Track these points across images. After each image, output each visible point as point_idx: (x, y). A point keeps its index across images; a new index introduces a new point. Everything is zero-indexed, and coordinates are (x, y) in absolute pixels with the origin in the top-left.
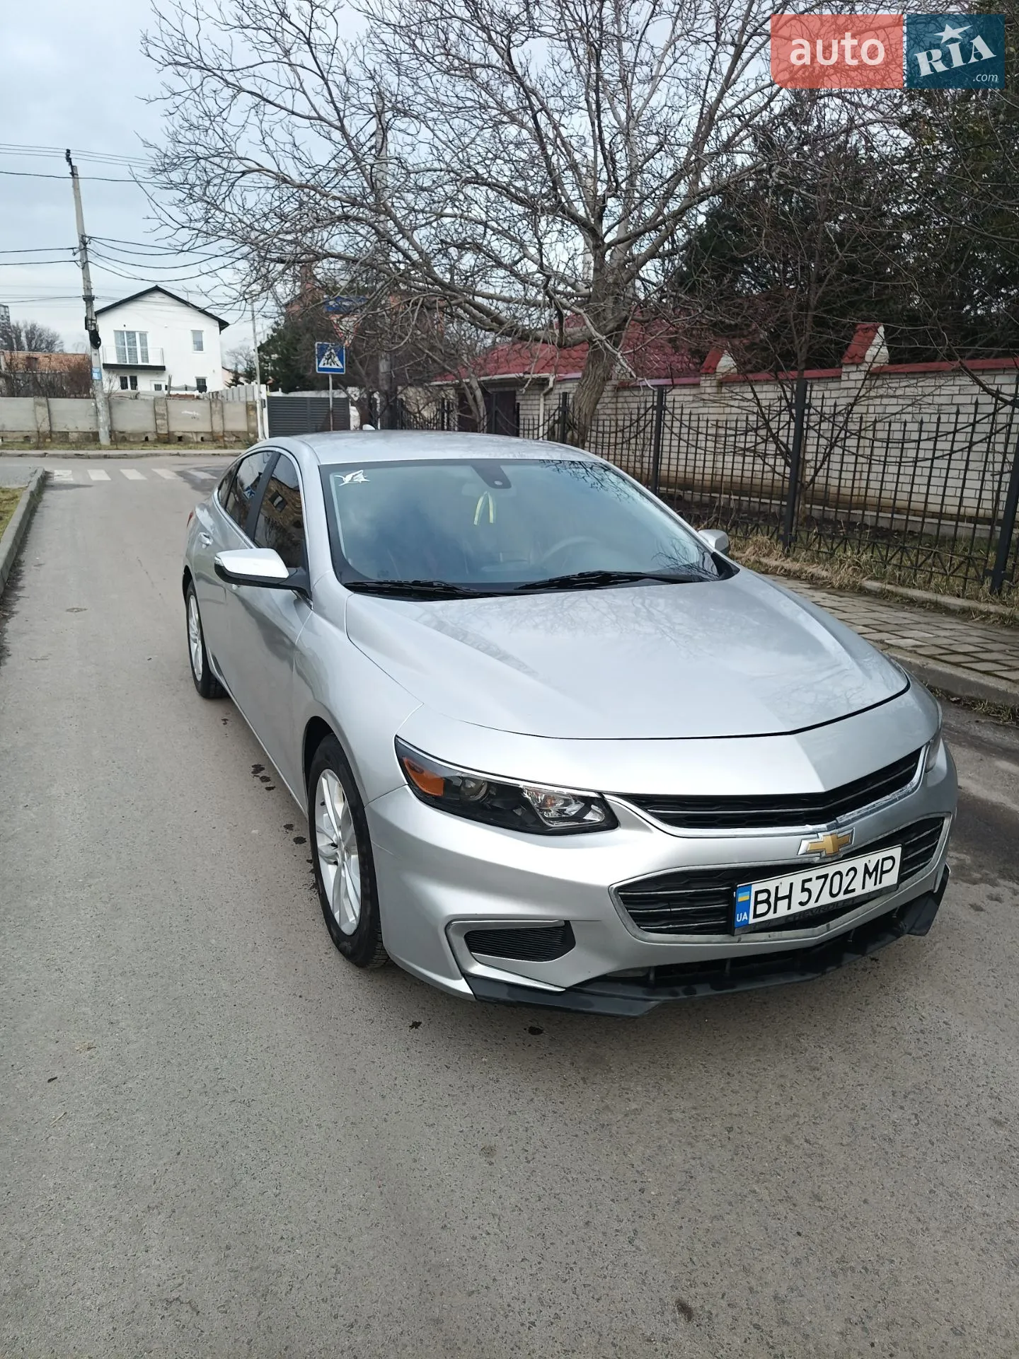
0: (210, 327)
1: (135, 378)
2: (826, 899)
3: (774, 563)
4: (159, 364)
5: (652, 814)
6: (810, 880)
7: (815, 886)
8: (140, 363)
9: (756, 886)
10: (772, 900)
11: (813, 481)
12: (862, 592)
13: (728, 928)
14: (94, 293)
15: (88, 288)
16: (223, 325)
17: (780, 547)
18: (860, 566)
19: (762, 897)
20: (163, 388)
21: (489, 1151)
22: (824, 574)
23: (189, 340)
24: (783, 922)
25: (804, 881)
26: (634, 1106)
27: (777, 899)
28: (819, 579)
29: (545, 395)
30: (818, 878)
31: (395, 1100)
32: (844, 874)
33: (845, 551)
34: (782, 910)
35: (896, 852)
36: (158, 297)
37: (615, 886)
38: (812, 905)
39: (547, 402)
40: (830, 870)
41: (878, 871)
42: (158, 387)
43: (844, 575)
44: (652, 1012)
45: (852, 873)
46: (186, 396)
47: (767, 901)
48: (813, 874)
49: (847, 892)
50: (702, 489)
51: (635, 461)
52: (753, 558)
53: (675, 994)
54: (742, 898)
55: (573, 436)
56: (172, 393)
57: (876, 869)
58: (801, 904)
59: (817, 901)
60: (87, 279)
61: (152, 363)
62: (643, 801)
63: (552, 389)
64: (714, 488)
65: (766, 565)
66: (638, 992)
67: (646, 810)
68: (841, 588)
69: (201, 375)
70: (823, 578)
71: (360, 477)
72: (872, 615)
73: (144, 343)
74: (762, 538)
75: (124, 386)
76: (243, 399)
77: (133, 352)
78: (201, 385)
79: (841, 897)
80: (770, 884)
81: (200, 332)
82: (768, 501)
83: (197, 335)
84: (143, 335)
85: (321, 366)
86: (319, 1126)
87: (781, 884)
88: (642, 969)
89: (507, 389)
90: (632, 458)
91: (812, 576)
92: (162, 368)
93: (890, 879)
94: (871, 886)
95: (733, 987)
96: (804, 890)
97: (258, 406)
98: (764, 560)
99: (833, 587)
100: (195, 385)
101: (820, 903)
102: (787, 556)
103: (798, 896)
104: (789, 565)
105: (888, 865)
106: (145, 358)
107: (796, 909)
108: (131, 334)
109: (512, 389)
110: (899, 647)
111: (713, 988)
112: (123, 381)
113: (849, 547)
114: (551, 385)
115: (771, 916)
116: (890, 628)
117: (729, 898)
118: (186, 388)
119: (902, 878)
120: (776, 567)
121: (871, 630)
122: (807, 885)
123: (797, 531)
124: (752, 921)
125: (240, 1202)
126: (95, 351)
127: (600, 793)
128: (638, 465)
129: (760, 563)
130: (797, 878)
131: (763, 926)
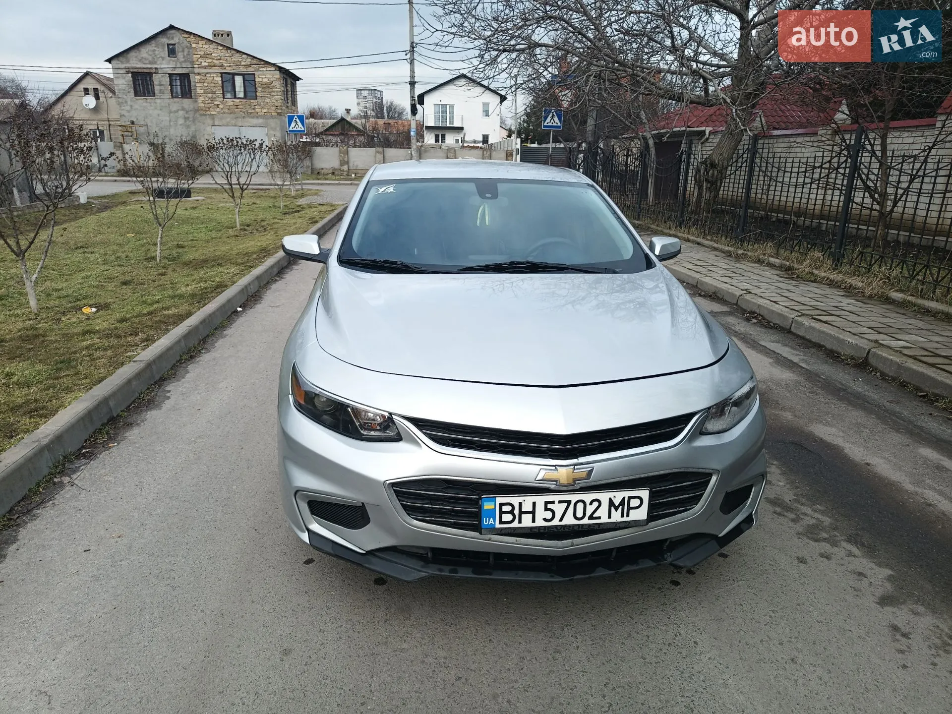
0: (494, 100)
1: (444, 135)
2: (569, 520)
3: (823, 274)
4: (459, 125)
5: (424, 433)
6: (553, 502)
7: (559, 509)
8: (448, 125)
9: (500, 500)
10: (516, 512)
11: (892, 211)
12: (888, 301)
13: (477, 528)
14: (416, 79)
15: (413, 77)
16: (503, 99)
17: (829, 262)
18: (890, 280)
19: (508, 508)
20: (460, 141)
21: (287, 652)
22: (860, 285)
23: (480, 108)
24: (529, 531)
25: (547, 503)
26: (405, 646)
27: (521, 513)
28: (855, 288)
29: (702, 143)
30: (560, 502)
31: (258, 606)
32: (588, 503)
33: (880, 267)
34: (527, 522)
35: (645, 494)
36: (463, 81)
37: (388, 482)
38: (556, 522)
39: (704, 149)
40: (574, 498)
41: (624, 506)
42: (457, 141)
43: (875, 286)
44: (422, 579)
45: (596, 504)
46: (473, 147)
47: (512, 512)
48: (556, 498)
49: (591, 517)
50: (813, 216)
51: (762, 194)
52: (807, 270)
53: (441, 570)
54: (487, 506)
55: (713, 174)
56: (465, 145)
57: (622, 503)
58: (545, 520)
59: (561, 520)
60: (412, 71)
61: (456, 125)
62: (419, 423)
63: (707, 139)
64: (822, 217)
65: (816, 276)
66: (417, 564)
67: (421, 430)
68: (871, 297)
69: (486, 133)
70: (859, 289)
71: (391, 189)
72: (882, 320)
73: (452, 113)
74: (817, 254)
75: (437, 141)
76: (506, 149)
77: (444, 119)
78: (485, 139)
79: (586, 521)
80: (515, 500)
81: (487, 104)
82: (865, 228)
83: (486, 105)
84: (452, 106)
85: (545, 124)
86: (202, 611)
87: (527, 502)
88: (423, 548)
89: (676, 139)
90: (760, 191)
91: (851, 286)
92: (461, 129)
93: (641, 514)
94: (616, 517)
95: (490, 574)
96: (546, 509)
97: (514, 153)
98: (816, 272)
99: (864, 296)
100: (481, 139)
101: (564, 523)
102: (834, 269)
103: (541, 514)
104: (835, 276)
105: (635, 503)
106: (452, 122)
107: (540, 523)
108: (445, 106)
109: (679, 139)
110: (889, 347)
111: (474, 572)
112: (437, 137)
113: (883, 264)
114: (707, 136)
115: (516, 524)
116: (891, 330)
117: (477, 503)
118: (475, 142)
119: (651, 517)
120: (824, 277)
121: (872, 332)
122: (549, 506)
123: (844, 249)
124: (498, 526)
125: (124, 645)
126: (413, 118)
127: (390, 414)
128: (764, 197)
129: (813, 274)
130: (540, 500)
131: (507, 531)
